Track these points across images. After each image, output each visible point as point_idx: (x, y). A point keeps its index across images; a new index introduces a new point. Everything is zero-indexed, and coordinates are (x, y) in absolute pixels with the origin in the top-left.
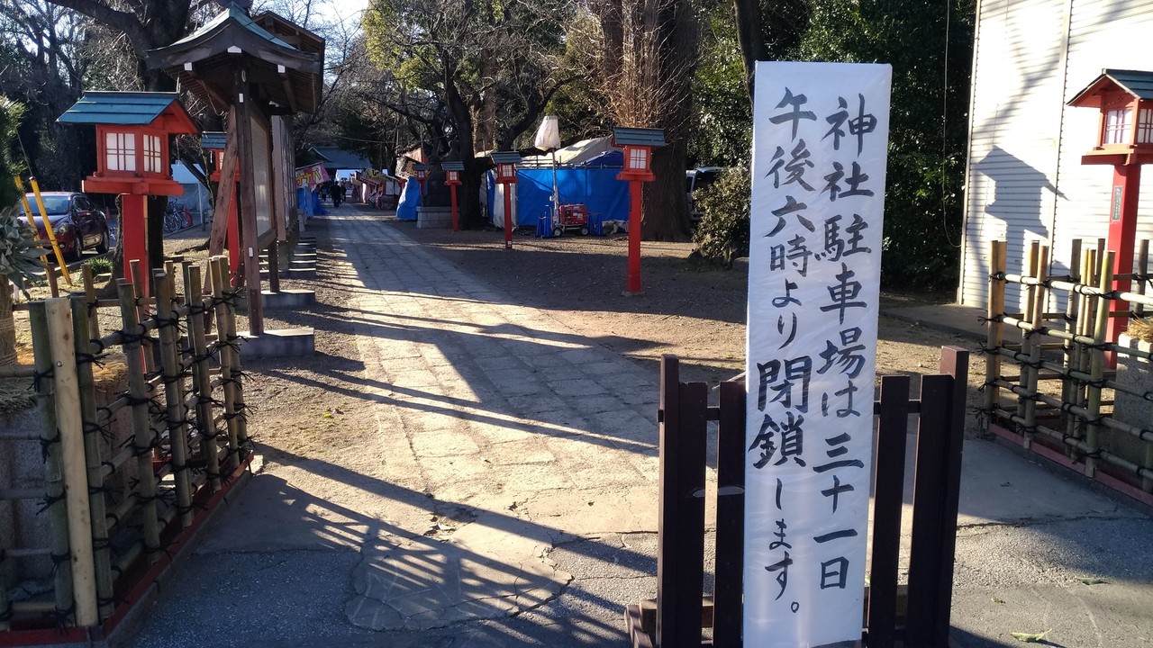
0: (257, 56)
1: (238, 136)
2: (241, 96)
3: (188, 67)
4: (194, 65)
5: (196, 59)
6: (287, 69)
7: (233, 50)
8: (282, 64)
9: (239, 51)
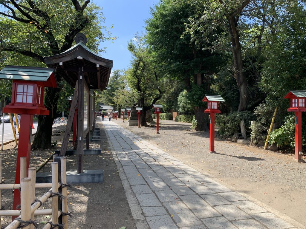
0: (88, 60)
1: (79, 92)
2: (81, 77)
3: (61, 64)
4: (64, 63)
5: (64, 61)
6: (100, 66)
7: (79, 58)
8: (98, 64)
9: (82, 58)
